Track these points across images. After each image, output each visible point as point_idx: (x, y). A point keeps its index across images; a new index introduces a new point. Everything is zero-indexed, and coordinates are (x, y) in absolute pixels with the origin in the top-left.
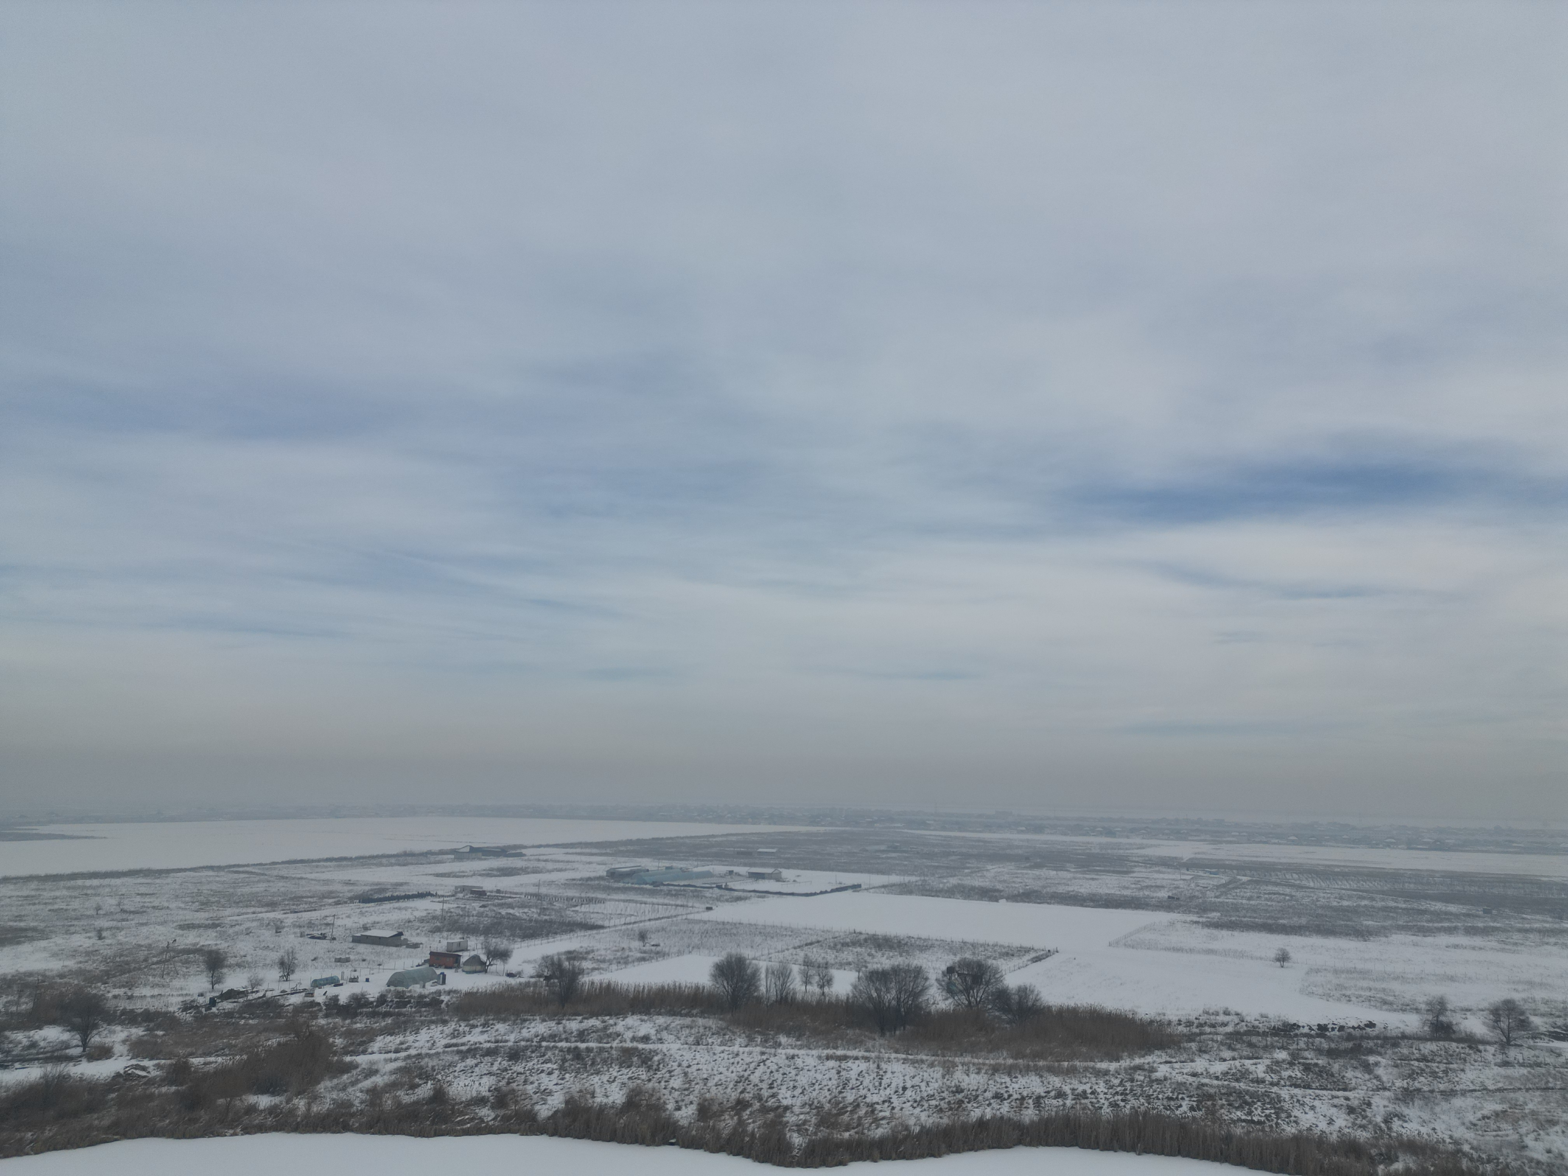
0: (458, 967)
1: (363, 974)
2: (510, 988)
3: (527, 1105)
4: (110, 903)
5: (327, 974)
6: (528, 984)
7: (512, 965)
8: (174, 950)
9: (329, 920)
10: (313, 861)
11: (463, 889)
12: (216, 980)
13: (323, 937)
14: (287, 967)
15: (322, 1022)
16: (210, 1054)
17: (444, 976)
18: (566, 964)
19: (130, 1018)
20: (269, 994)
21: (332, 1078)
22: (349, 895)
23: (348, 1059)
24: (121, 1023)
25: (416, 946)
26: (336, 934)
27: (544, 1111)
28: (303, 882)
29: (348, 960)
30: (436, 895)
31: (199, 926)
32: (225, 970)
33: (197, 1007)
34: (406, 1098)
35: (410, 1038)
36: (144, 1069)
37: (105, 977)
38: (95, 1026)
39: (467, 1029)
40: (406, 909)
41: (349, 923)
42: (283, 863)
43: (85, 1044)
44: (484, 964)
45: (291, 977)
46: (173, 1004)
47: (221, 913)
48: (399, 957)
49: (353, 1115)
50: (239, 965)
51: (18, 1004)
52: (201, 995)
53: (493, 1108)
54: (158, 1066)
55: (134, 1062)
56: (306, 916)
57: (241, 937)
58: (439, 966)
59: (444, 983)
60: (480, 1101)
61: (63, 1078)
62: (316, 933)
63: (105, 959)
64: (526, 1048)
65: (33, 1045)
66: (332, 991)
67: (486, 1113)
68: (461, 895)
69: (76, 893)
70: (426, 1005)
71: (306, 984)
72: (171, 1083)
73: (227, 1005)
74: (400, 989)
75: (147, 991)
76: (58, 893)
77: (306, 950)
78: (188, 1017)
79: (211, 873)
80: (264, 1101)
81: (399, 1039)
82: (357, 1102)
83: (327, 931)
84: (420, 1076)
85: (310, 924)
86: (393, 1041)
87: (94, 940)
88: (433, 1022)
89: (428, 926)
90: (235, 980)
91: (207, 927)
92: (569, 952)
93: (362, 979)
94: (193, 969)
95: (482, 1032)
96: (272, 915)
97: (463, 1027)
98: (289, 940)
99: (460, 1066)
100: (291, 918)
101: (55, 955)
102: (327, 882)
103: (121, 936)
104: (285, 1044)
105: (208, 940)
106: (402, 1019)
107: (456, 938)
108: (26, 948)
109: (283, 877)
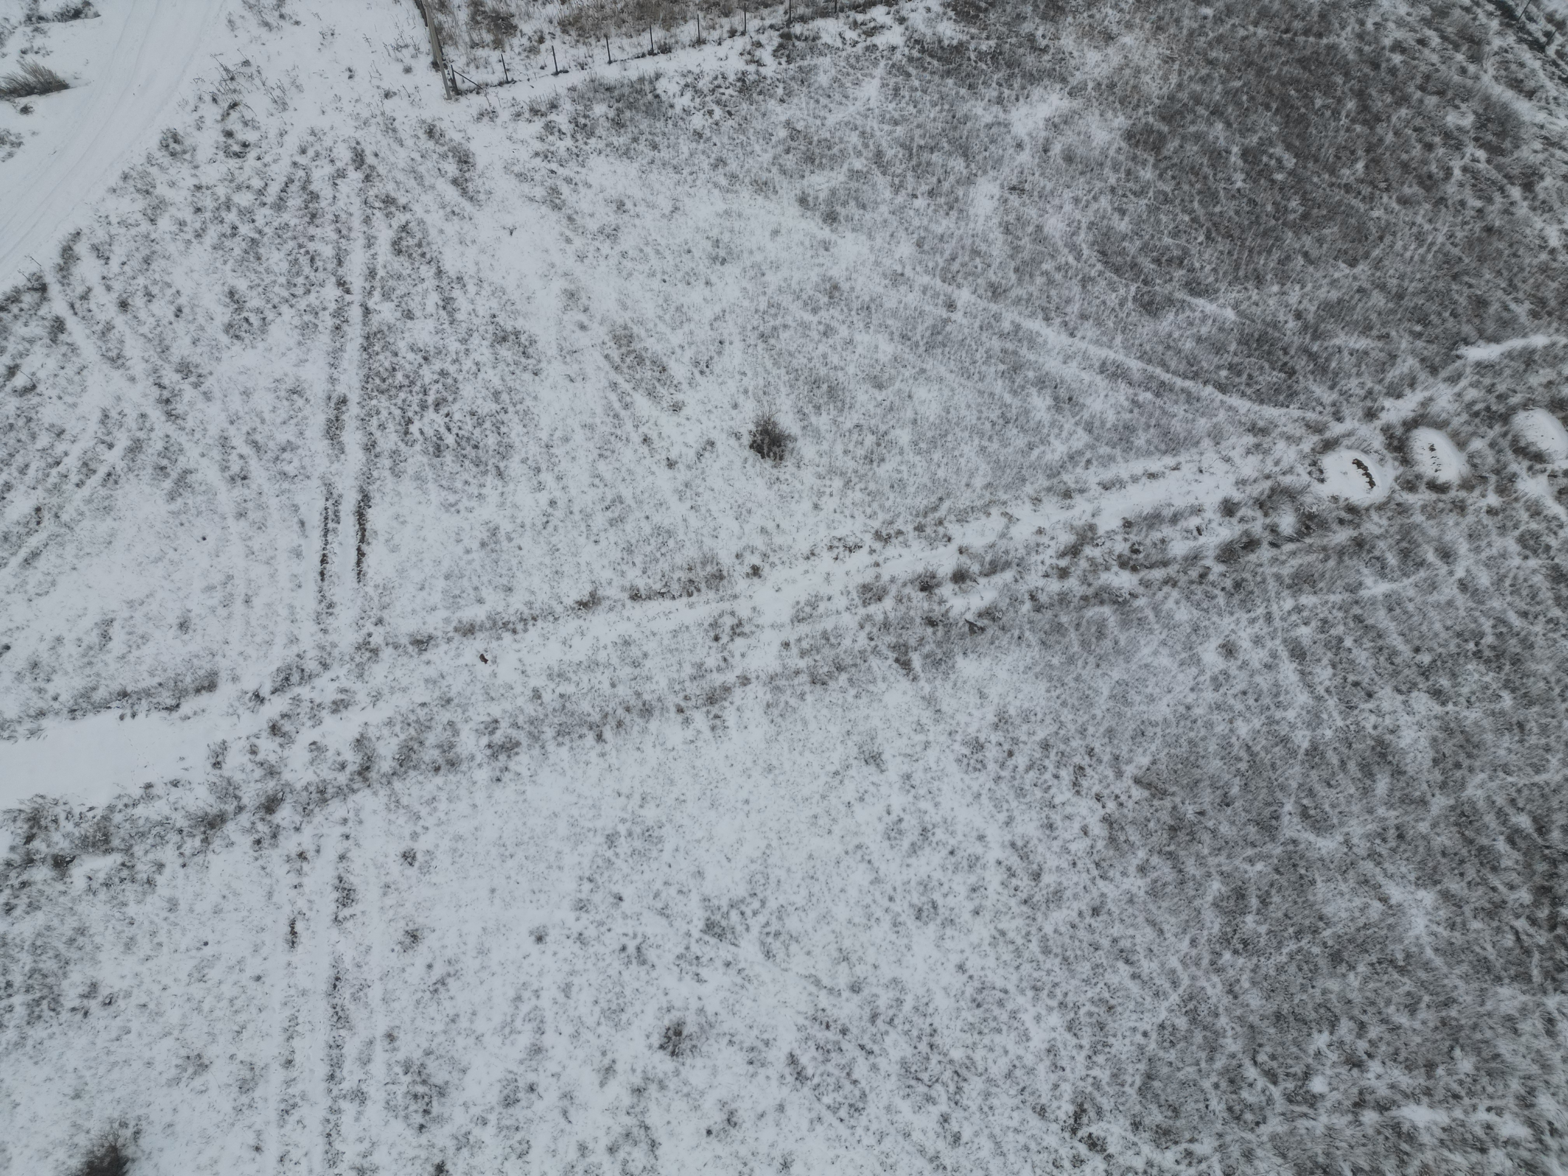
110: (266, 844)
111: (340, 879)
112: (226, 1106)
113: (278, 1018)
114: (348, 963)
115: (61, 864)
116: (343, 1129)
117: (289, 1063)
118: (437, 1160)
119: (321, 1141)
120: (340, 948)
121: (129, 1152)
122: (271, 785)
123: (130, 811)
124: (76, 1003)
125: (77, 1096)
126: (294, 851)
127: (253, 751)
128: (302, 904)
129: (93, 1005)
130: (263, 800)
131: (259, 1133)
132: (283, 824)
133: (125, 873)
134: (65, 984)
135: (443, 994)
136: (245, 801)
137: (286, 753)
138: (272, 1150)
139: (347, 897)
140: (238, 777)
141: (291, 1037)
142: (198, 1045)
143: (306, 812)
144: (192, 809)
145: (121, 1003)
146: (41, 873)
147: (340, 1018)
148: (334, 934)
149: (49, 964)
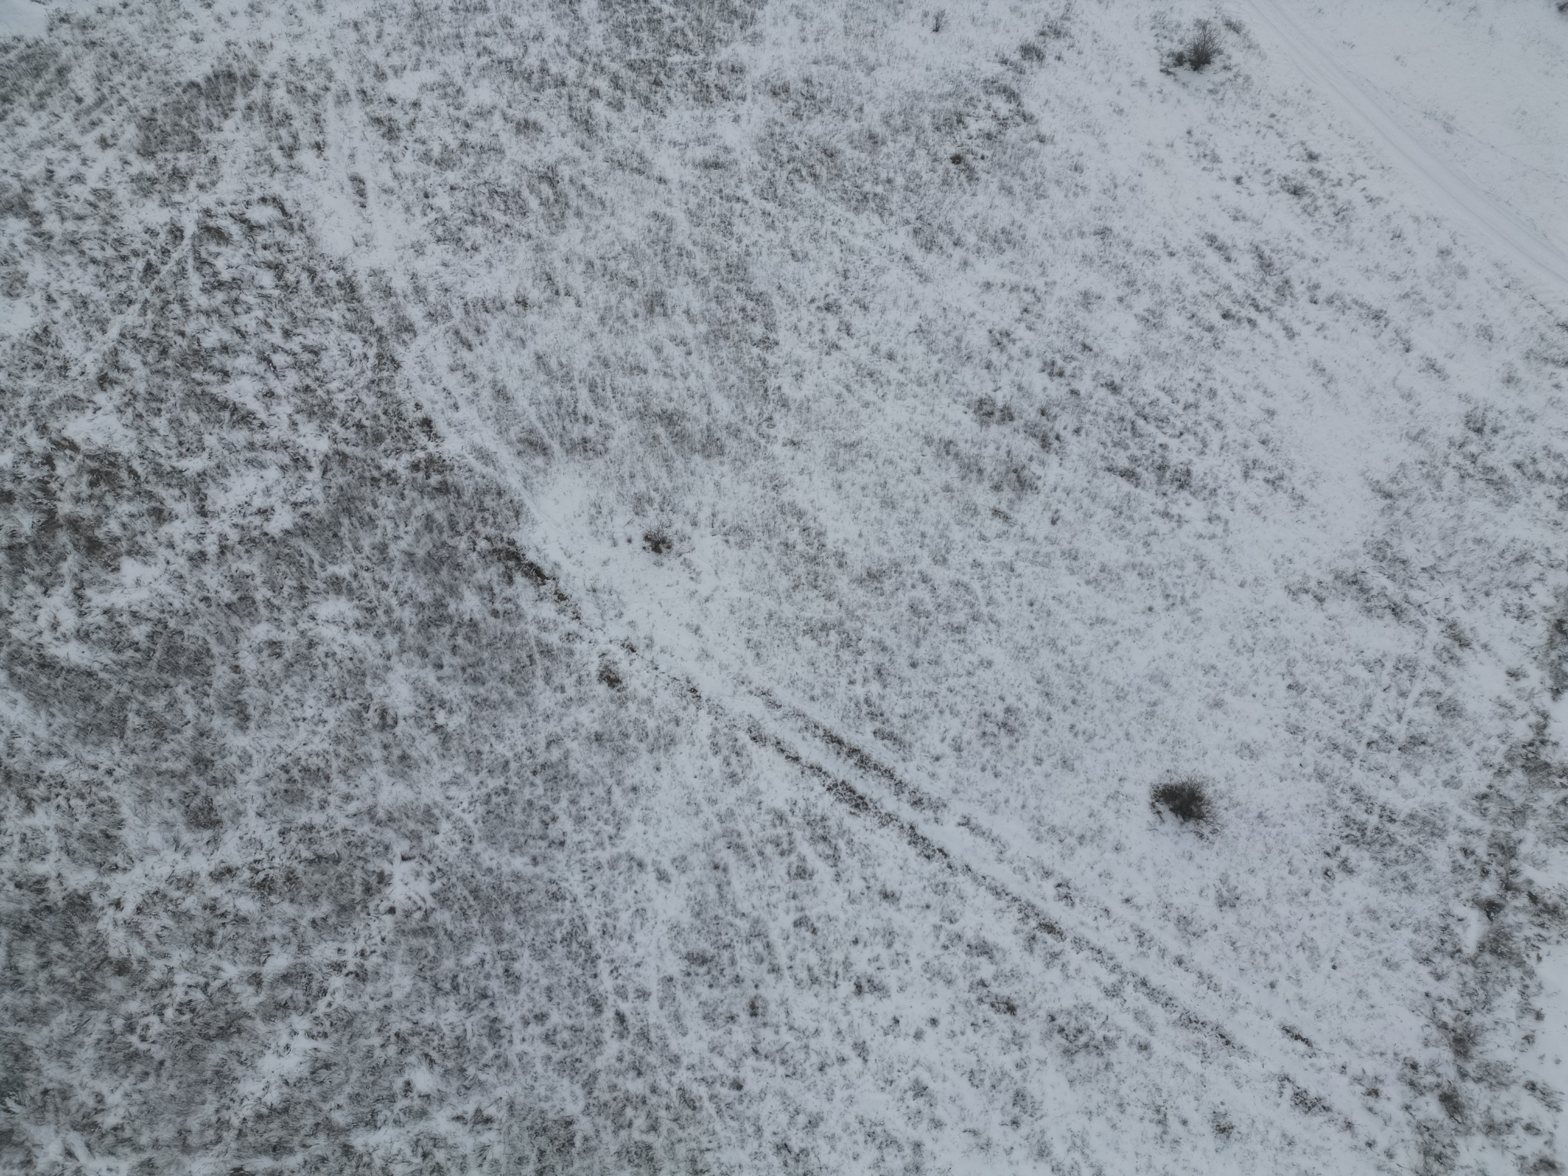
110: (1408, 1072)
111: (1326, 1109)
112: (1177, 901)
113: (1225, 977)
114: (1236, 1059)
115: (1491, 908)
116: (1097, 965)
117: (1180, 962)
118: (1019, 1012)
119: (1099, 944)
120: (1256, 1064)
121: (1191, 825)
122: (1477, 1118)
123: (1518, 986)
124: (1343, 853)
125: (1260, 816)
126: (1384, 1090)
127: (1528, 1128)
128: (1322, 1061)
129: (1333, 863)
130: (1462, 1100)
131: (1139, 908)
132: (1421, 1101)
133: (1449, 947)
134: (1367, 855)
135: (1150, 1114)
136: (1470, 1085)
137: (1510, 1156)
138: (1118, 909)
139: (1303, 1102)
140: (1504, 1096)
141: (1201, 975)
142: (1244, 912)
143: (1422, 1128)
144: (1488, 1036)
145: (1321, 881)
146: (1490, 889)
147: (1190, 1021)
148: (1274, 1068)
149: (1391, 853)
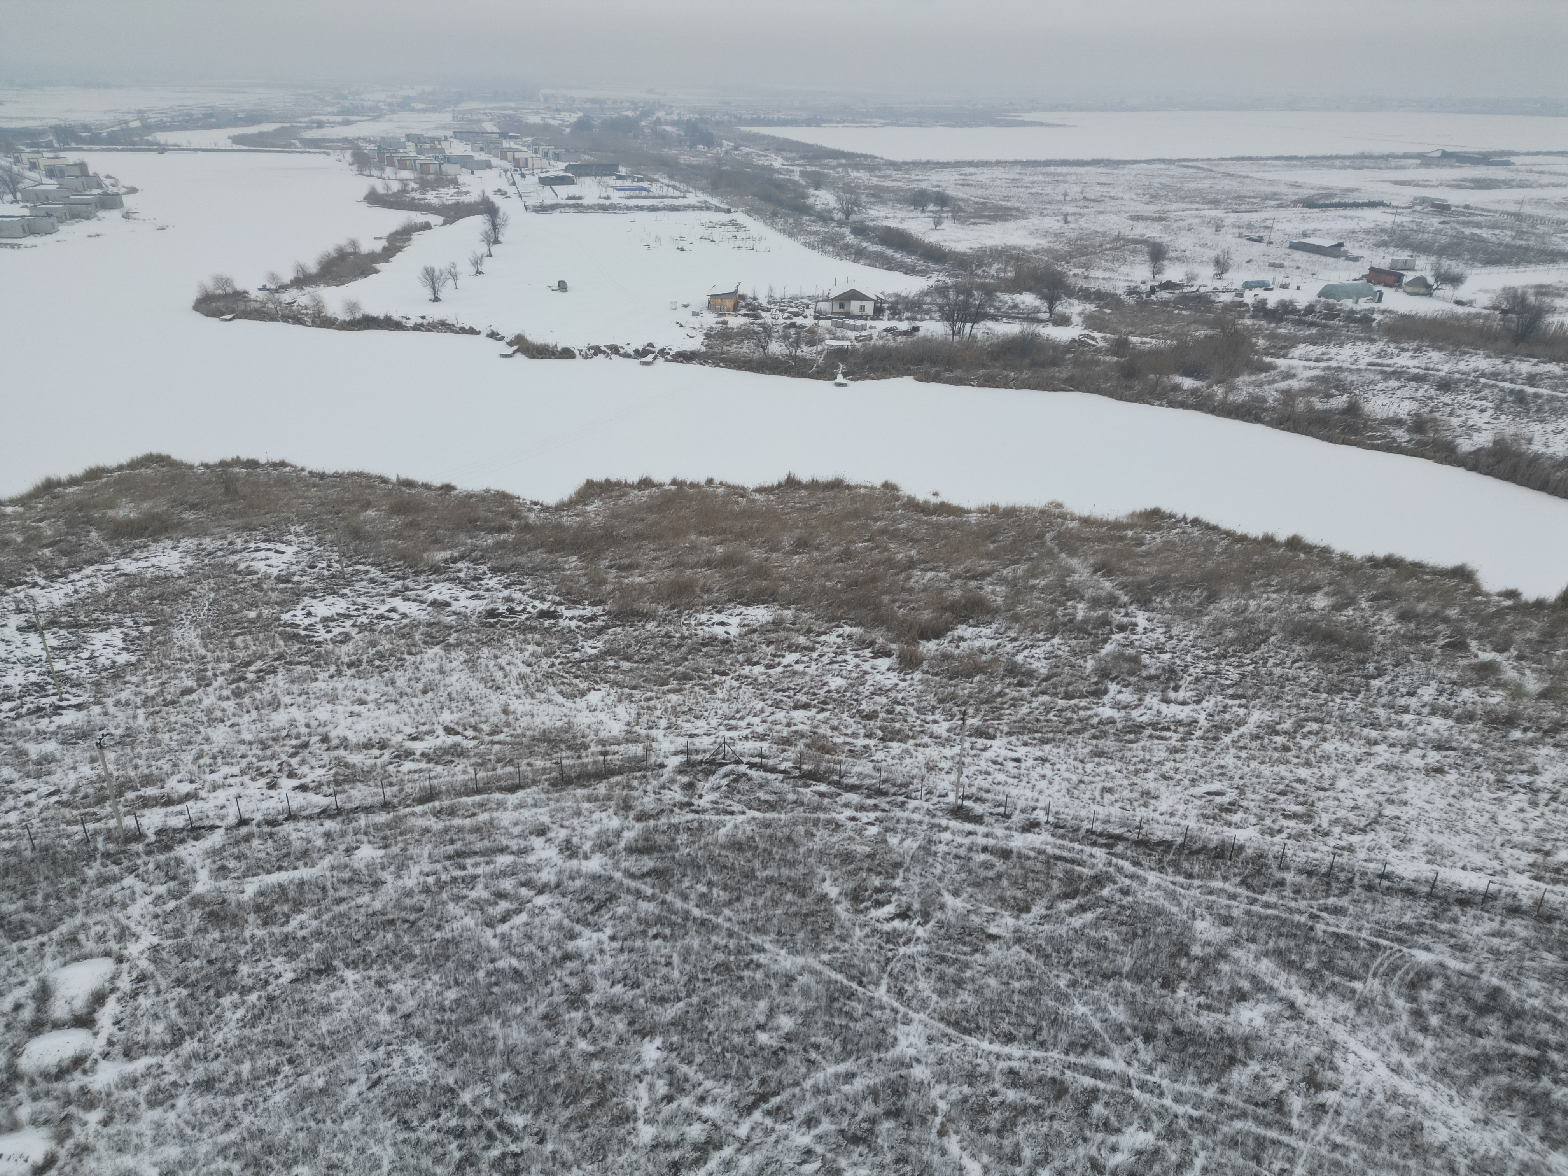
0: (1400, 286)
1: (1294, 282)
2: (1456, 317)
3: (1448, 436)
4: (1075, 190)
5: (1258, 277)
6: (1478, 316)
7: (1464, 292)
8: (1124, 239)
9: (1269, 223)
10: (1261, 159)
11: (1423, 201)
12: (1157, 271)
13: (1260, 240)
14: (1221, 266)
15: (1248, 322)
16: (1146, 336)
17: (1381, 295)
18: (1532, 299)
19: (1086, 295)
20: (1202, 290)
21: (1250, 374)
22: (1294, 198)
23: (1268, 359)
24: (1078, 298)
25: (1356, 259)
26: (1273, 238)
27: (1465, 446)
28: (1248, 181)
29: (1281, 266)
30: (1389, 206)
31: (1147, 219)
32: (1166, 263)
33: (1139, 293)
34: (1319, 404)
35: (1333, 351)
36: (1093, 339)
37: (1068, 257)
38: (1059, 298)
39: (1396, 351)
40: (1352, 218)
41: (1289, 228)
42: (1231, 159)
43: (1051, 312)
44: (1430, 287)
45: (1225, 276)
46: (1120, 288)
47: (1167, 208)
48: (1335, 269)
49: (1265, 410)
50: (1178, 259)
51: (1005, 271)
52: (1144, 282)
53: (1409, 431)
54: (1104, 338)
55: (1086, 332)
56: (1246, 217)
57: (1183, 233)
58: (1379, 283)
59: (1380, 301)
60: (1397, 422)
61: (1035, 336)
62: (1254, 235)
63: (1069, 242)
64: (1460, 381)
65: (1016, 306)
66: (1263, 294)
67: (1401, 435)
68: (1419, 208)
69: (1049, 179)
70: (1356, 321)
71: (1238, 285)
72: (1114, 354)
73: (1165, 295)
74: (1331, 301)
75: (1099, 274)
76: (1036, 178)
77: (1241, 250)
78: (1131, 300)
79: (1162, 166)
80: (1188, 383)
81: (1321, 349)
82: (1271, 400)
83: (1265, 234)
84: (1336, 388)
85: (1250, 226)
86: (1315, 350)
87: (1061, 223)
88: (1360, 339)
89: (1373, 239)
90: (1173, 273)
91: (1154, 219)
92: (1540, 286)
93: (1293, 286)
94: (1139, 258)
95: (1413, 357)
96: (1214, 213)
97: (1392, 348)
98: (1228, 240)
99: (1381, 385)
100: (1231, 218)
101: (1031, 233)
102: (1272, 183)
103: (1082, 222)
104: (1211, 337)
105: (1154, 232)
106: (1328, 331)
107: (1403, 255)
108: (1011, 225)
109: (1229, 175)
